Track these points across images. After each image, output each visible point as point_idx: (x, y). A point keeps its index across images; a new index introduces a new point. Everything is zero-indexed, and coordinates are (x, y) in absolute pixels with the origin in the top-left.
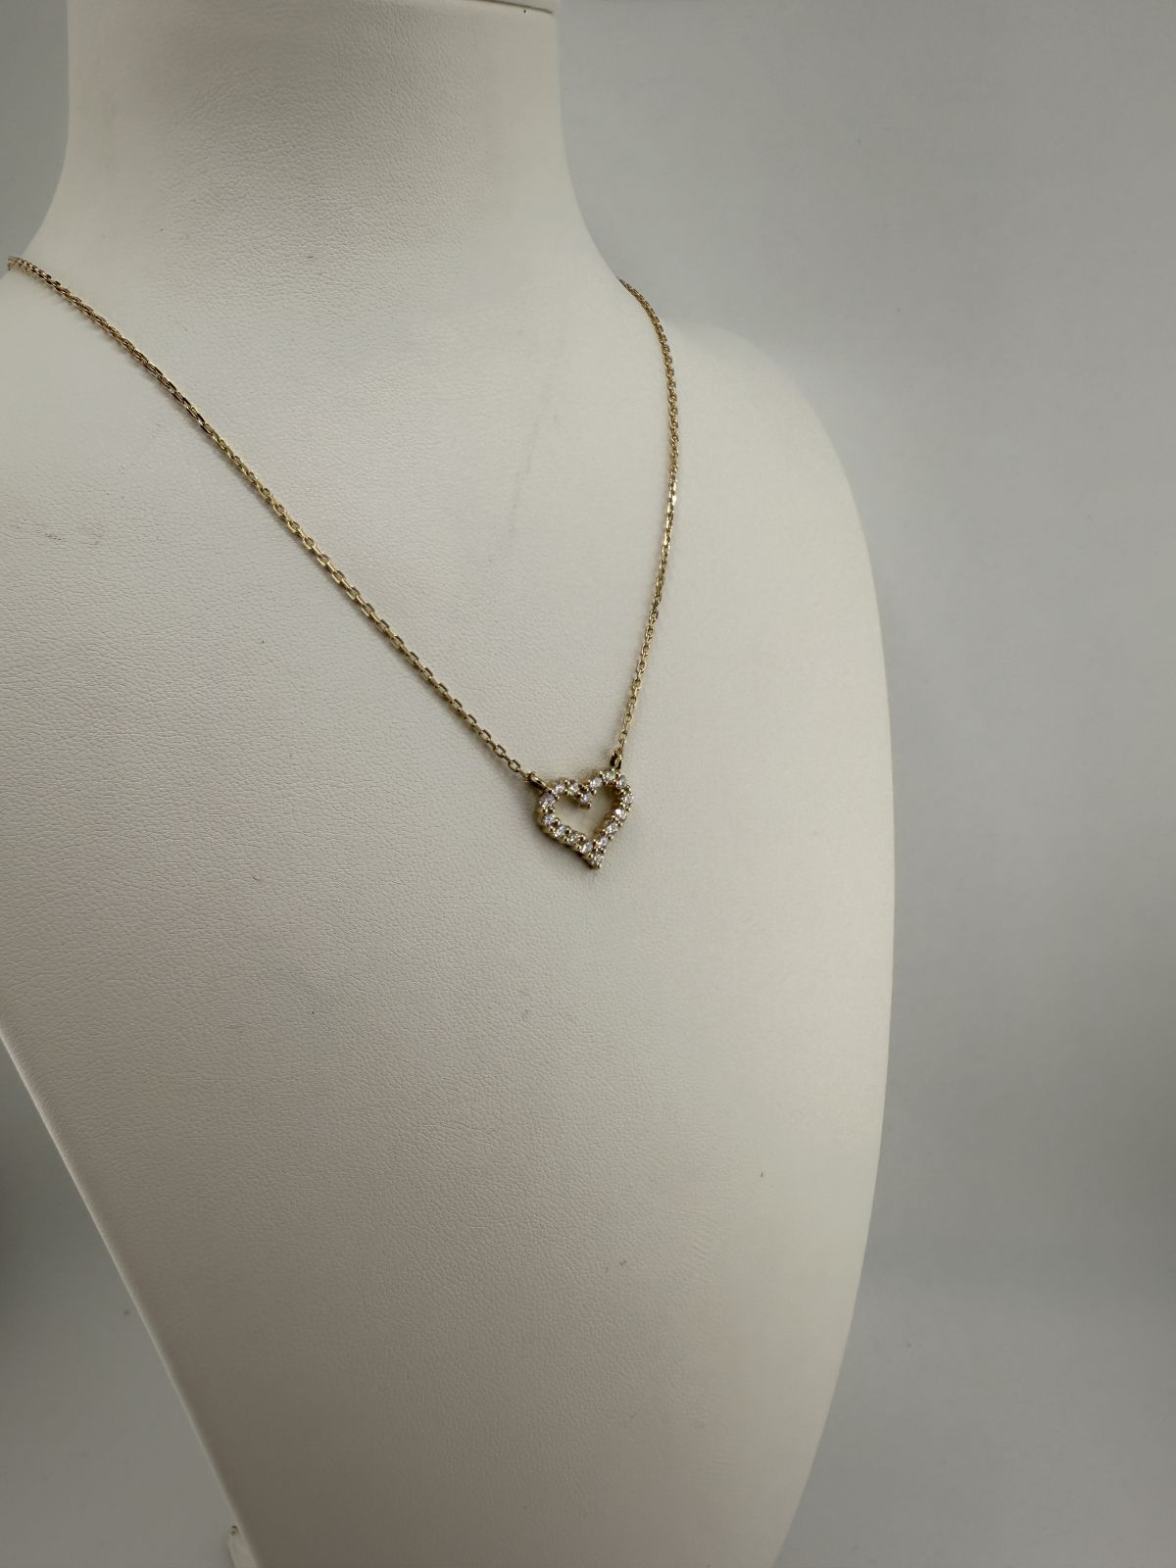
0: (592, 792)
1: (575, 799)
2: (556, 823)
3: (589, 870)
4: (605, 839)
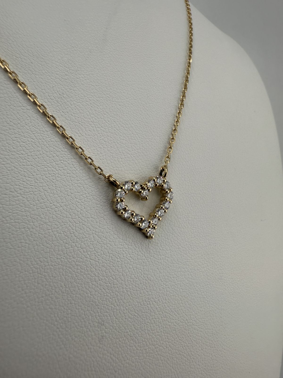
0: (149, 190)
1: (138, 194)
2: (125, 208)
3: (145, 239)
4: (156, 220)
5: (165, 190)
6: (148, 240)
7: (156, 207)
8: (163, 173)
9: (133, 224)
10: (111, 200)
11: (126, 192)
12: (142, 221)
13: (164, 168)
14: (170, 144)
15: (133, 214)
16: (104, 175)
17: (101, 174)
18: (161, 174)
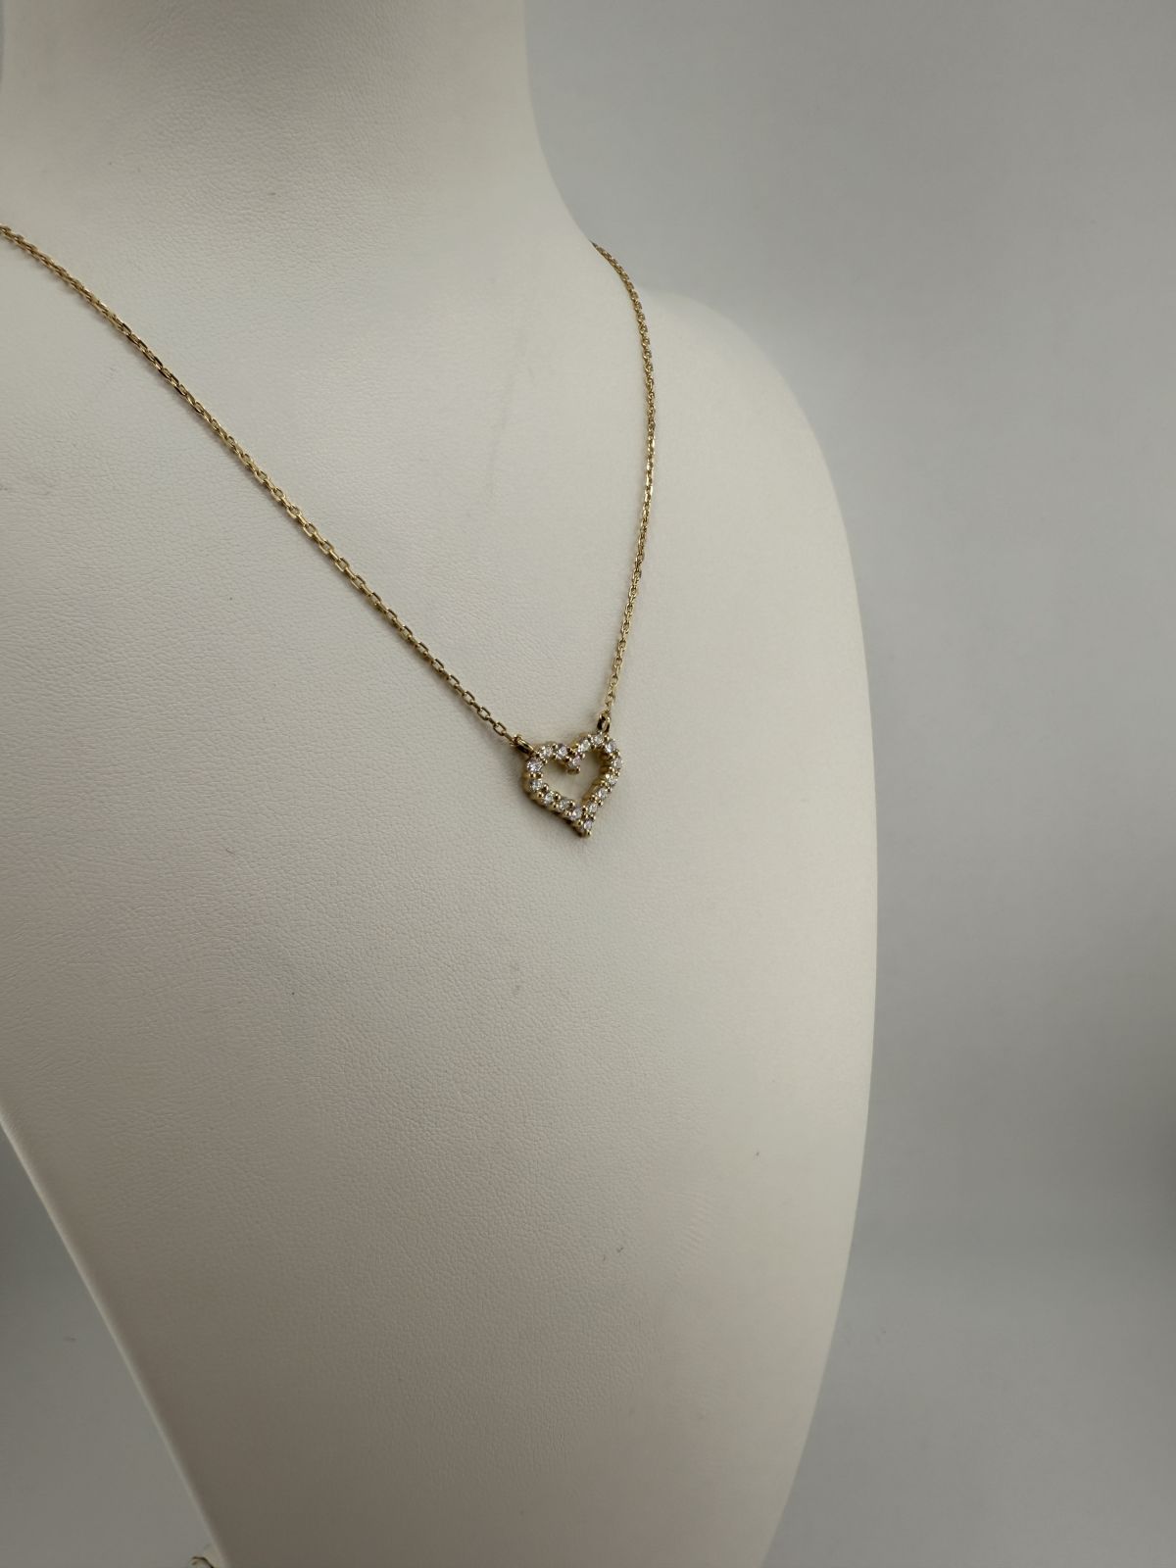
0: (581, 756)
1: (563, 763)
2: (545, 788)
3: (578, 838)
4: (595, 805)
5: (607, 754)
6: (582, 839)
7: (594, 785)
8: (604, 725)
9: (556, 814)
10: (520, 776)
11: (544, 762)
12: (571, 808)
13: (606, 716)
14: (614, 670)
15: (556, 798)
16: (508, 737)
17: (503, 734)
18: (599, 726)
